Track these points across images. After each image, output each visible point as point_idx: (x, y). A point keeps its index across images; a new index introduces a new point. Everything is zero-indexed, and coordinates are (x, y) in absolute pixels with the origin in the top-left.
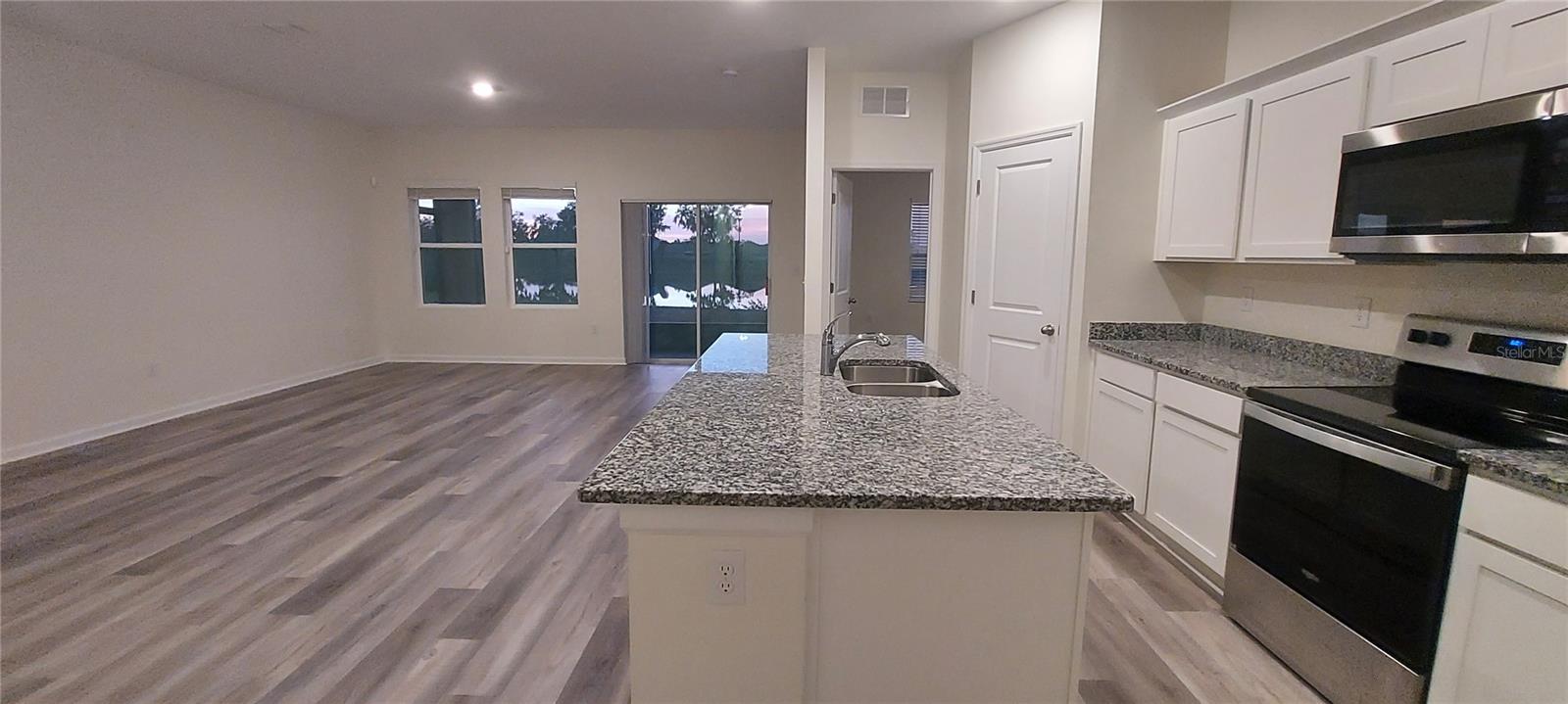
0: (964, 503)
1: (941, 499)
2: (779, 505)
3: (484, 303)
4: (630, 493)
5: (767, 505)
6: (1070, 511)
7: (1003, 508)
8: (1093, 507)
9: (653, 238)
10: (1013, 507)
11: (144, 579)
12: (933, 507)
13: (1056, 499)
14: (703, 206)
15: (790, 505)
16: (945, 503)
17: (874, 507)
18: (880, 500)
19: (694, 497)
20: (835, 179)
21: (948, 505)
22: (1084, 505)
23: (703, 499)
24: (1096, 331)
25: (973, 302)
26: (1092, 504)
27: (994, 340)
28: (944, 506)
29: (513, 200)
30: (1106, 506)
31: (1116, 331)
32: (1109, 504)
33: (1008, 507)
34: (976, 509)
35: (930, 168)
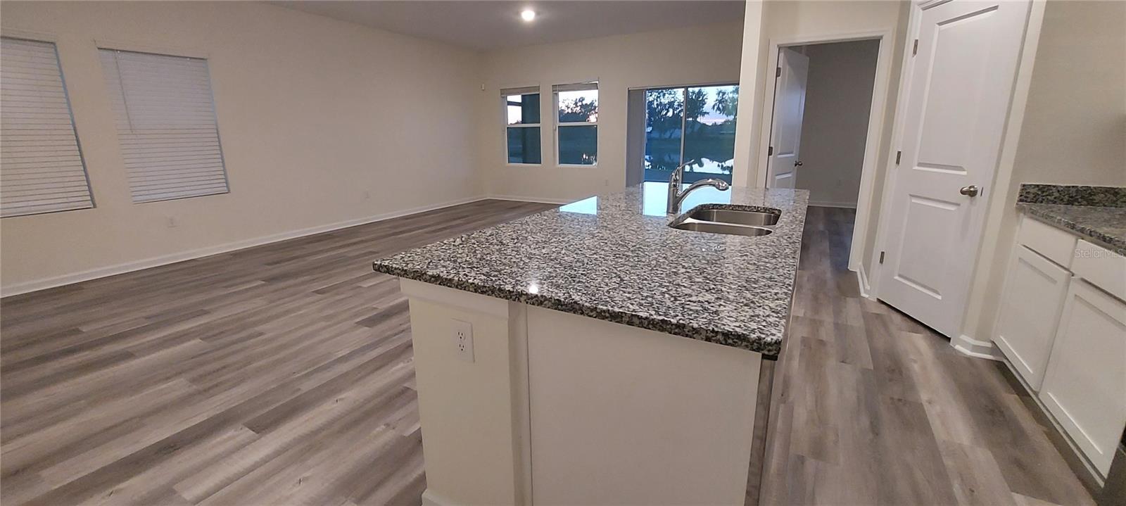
0: (607, 315)
1: (589, 308)
2: (476, 291)
3: (540, 163)
4: (396, 269)
5: (469, 290)
6: (706, 340)
7: (641, 325)
8: (730, 341)
9: (695, 122)
10: (650, 326)
11: (320, 296)
12: (582, 313)
13: (692, 327)
14: (690, 90)
15: (483, 292)
16: (592, 311)
17: (538, 305)
18: (543, 300)
19: (428, 278)
20: (782, 55)
21: (594, 314)
22: (720, 337)
23: (433, 279)
24: (1028, 193)
25: (898, 162)
26: (729, 338)
27: (914, 200)
28: (591, 314)
29: (560, 93)
30: (744, 343)
31: (1056, 194)
32: (748, 342)
33: (645, 326)
34: (616, 322)
35: (879, 34)
